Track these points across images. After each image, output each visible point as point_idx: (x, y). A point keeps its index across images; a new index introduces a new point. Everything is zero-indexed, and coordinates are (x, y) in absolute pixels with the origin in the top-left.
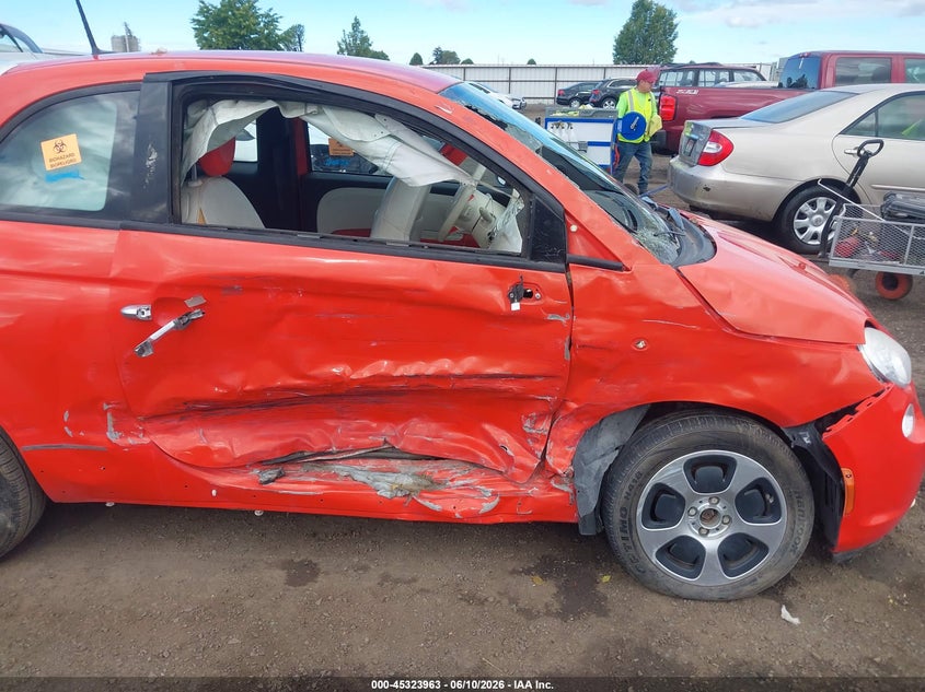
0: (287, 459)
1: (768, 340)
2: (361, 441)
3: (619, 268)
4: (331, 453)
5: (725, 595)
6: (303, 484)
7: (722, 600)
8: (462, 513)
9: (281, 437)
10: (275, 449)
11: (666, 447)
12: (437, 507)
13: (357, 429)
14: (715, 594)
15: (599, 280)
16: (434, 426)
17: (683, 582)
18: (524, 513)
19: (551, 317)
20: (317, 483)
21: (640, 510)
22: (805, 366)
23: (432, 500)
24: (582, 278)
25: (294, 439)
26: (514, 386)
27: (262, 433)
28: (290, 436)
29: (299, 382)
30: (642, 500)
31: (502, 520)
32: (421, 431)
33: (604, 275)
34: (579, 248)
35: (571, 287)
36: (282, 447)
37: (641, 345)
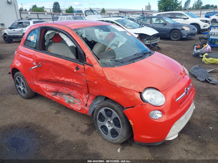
0: (57, 92)
1: (117, 86)
2: (66, 92)
3: (92, 66)
4: (62, 93)
5: (111, 141)
6: (57, 97)
7: (110, 142)
8: (76, 109)
9: (56, 88)
10: (54, 90)
11: (101, 105)
12: (72, 107)
13: (67, 90)
14: (109, 140)
15: (89, 68)
16: (77, 92)
17: (105, 136)
18: (84, 112)
19: (82, 74)
20: (59, 97)
21: (98, 117)
22: (125, 94)
23: (72, 105)
24: (87, 67)
25: (57, 89)
26: (80, 86)
27: (54, 87)
28: (57, 88)
29: (54, 79)
30: (98, 115)
31: (82, 112)
32: (74, 92)
33: (90, 67)
34: (87, 61)
35: (84, 69)
36: (56, 90)
37: (96, 82)
